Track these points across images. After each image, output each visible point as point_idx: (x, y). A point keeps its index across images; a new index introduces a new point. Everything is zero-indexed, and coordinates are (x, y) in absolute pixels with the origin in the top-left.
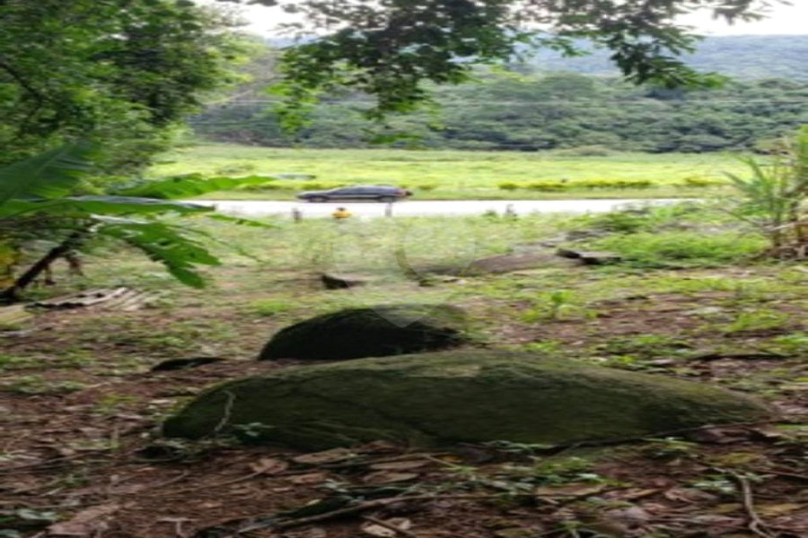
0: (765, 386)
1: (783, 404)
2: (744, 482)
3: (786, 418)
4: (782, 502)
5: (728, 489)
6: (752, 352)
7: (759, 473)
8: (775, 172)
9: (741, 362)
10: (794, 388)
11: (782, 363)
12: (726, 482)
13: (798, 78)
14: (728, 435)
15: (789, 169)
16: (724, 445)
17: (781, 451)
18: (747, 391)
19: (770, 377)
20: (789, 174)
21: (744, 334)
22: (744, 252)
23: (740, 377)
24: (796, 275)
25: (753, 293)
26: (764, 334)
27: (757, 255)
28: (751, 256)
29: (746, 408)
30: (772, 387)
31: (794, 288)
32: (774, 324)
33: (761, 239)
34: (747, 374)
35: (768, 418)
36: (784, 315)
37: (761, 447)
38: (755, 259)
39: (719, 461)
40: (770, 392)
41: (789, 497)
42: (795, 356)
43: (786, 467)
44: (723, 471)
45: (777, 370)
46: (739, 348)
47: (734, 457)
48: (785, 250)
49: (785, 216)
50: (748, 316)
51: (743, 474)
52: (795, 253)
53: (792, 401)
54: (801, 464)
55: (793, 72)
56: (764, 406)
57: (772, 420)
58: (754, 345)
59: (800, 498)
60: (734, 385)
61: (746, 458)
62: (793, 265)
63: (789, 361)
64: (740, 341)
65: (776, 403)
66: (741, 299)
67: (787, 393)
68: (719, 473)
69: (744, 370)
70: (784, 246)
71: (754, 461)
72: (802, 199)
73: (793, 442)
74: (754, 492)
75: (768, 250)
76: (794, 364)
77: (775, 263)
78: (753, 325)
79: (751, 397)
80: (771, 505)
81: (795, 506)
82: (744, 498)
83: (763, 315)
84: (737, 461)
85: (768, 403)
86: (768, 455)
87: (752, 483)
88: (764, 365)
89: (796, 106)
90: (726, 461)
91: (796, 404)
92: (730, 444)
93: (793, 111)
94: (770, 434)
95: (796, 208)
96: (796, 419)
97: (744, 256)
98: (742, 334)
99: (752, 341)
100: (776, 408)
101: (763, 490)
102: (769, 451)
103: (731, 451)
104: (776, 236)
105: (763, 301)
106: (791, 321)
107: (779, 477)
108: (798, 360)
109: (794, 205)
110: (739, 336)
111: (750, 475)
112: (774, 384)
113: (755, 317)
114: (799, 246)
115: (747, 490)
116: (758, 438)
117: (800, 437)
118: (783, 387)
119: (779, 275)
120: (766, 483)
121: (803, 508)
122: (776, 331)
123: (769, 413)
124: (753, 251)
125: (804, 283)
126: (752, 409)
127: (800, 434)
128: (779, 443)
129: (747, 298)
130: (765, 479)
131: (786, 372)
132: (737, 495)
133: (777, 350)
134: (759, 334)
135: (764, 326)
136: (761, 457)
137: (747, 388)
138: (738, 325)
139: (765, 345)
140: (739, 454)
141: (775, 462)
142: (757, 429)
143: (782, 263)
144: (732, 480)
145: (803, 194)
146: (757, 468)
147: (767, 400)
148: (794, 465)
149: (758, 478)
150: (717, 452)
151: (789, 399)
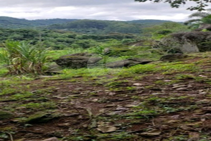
0: (12, 108)
1: (17, 113)
2: (10, 134)
3: (18, 116)
4: (21, 138)
5: (6, 137)
6: (8, 100)
7: (14, 131)
8: (3, 52)
9: (5, 103)
10: (19, 108)
11: (16, 102)
12: (5, 135)
13: (4, 27)
14: (4, 122)
15: (7, 51)
16: (3, 125)
17: (19, 125)
18: (7, 110)
19: (13, 106)
20: (7, 52)
21: (5, 95)
22: (2, 73)
23: (5, 107)
24: (17, 79)
25: (6, 84)
26: (10, 95)
27: (6, 74)
28: (4, 74)
29: (8, 114)
30: (14, 108)
31: (17, 82)
32: (13, 92)
33: (6, 70)
34: (7, 106)
35: (14, 117)
36: (15, 89)
37: (13, 124)
38: (6, 75)
39: (3, 130)
40: (13, 110)
41: (22, 137)
42: (19, 100)
43: (21, 129)
44: (4, 132)
45: (14, 104)
46: (4, 99)
47: (7, 128)
48: (13, 72)
49: (10, 63)
50: (5, 90)
51: (9, 132)
52: (16, 73)
53: (19, 112)
54: (24, 128)
55: (2, 26)
56: (12, 114)
57: (15, 117)
58: (8, 98)
59: (25, 136)
60: (4, 109)
61: (10, 128)
62: (16, 76)
63: (18, 101)
64: (4, 97)
65: (15, 112)
66: (3, 86)
67: (18, 110)
68: (3, 133)
69: (6, 104)
70: (12, 71)
71: (12, 129)
72: (12, 59)
73: (21, 122)
74: (13, 137)
75: (9, 73)
76: (19, 102)
77: (11, 76)
78: (7, 92)
79: (8, 111)
80: (18, 139)
81: (24, 139)
82: (10, 139)
83: (9, 90)
84: (7, 129)
85: (13, 113)
86: (15, 126)
87: (13, 135)
88: (11, 103)
89: (6, 35)
90: (4, 130)
91: (21, 112)
92: (5, 125)
93: (5, 36)
94: (15, 121)
95: (12, 61)
96: (21, 116)
97: (2, 74)
98: (4, 95)
99: (7, 97)
100: (16, 114)
101: (16, 136)
102: (16, 125)
103: (5, 126)
104: (9, 69)
105: (9, 86)
106: (17, 91)
107: (19, 132)
108: (20, 101)
109: (11, 60)
110: (4, 96)
111: (12, 132)
112: (14, 107)
113: (7, 90)
114: (16, 71)
115: (11, 136)
116: (12, 122)
117: (23, 121)
118: (17, 108)
119: (13, 79)
120: (16, 134)
121: (26, 139)
122: (13, 94)
123: (14, 115)
124: (5, 73)
125: (20, 81)
126: (9, 115)
127: (22, 120)
128: (18, 123)
129: (5, 85)
130: (16, 133)
131: (17, 104)
132: (9, 138)
133: (14, 99)
134: (9, 95)
135: (10, 93)
136: (14, 127)
137: (8, 109)
138: (3, 93)
139: (11, 98)
140: (7, 127)
141: (17, 128)
142: (11, 120)
143: (13, 76)
144: (7, 134)
145: (12, 58)
146: (13, 130)
147: (13, 112)
148: (23, 128)
149: (14, 133)
150: (2, 127)
151: (19, 111)
